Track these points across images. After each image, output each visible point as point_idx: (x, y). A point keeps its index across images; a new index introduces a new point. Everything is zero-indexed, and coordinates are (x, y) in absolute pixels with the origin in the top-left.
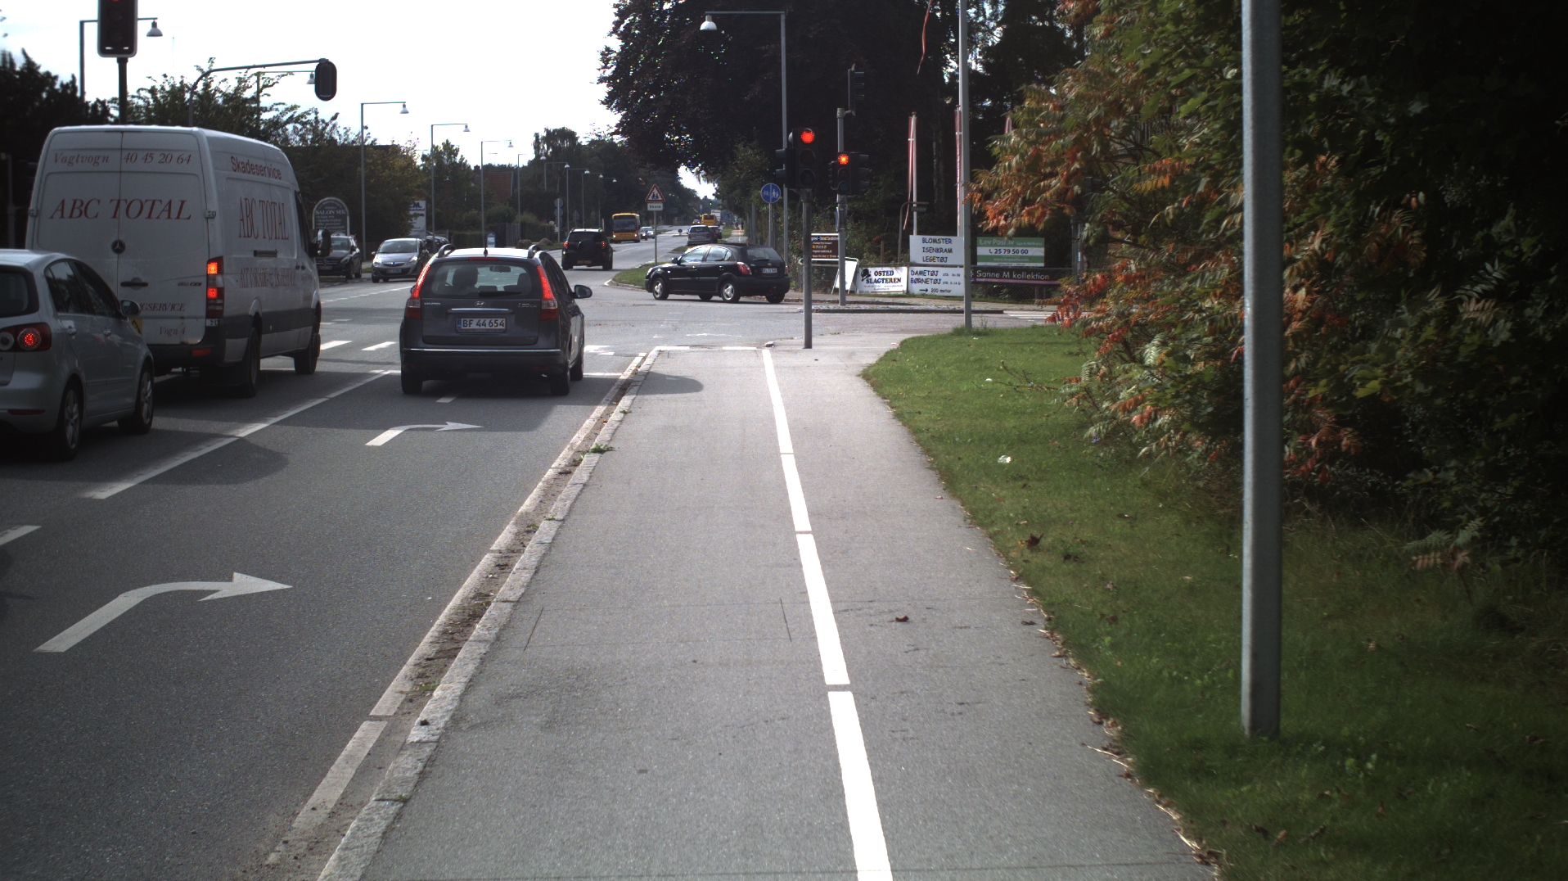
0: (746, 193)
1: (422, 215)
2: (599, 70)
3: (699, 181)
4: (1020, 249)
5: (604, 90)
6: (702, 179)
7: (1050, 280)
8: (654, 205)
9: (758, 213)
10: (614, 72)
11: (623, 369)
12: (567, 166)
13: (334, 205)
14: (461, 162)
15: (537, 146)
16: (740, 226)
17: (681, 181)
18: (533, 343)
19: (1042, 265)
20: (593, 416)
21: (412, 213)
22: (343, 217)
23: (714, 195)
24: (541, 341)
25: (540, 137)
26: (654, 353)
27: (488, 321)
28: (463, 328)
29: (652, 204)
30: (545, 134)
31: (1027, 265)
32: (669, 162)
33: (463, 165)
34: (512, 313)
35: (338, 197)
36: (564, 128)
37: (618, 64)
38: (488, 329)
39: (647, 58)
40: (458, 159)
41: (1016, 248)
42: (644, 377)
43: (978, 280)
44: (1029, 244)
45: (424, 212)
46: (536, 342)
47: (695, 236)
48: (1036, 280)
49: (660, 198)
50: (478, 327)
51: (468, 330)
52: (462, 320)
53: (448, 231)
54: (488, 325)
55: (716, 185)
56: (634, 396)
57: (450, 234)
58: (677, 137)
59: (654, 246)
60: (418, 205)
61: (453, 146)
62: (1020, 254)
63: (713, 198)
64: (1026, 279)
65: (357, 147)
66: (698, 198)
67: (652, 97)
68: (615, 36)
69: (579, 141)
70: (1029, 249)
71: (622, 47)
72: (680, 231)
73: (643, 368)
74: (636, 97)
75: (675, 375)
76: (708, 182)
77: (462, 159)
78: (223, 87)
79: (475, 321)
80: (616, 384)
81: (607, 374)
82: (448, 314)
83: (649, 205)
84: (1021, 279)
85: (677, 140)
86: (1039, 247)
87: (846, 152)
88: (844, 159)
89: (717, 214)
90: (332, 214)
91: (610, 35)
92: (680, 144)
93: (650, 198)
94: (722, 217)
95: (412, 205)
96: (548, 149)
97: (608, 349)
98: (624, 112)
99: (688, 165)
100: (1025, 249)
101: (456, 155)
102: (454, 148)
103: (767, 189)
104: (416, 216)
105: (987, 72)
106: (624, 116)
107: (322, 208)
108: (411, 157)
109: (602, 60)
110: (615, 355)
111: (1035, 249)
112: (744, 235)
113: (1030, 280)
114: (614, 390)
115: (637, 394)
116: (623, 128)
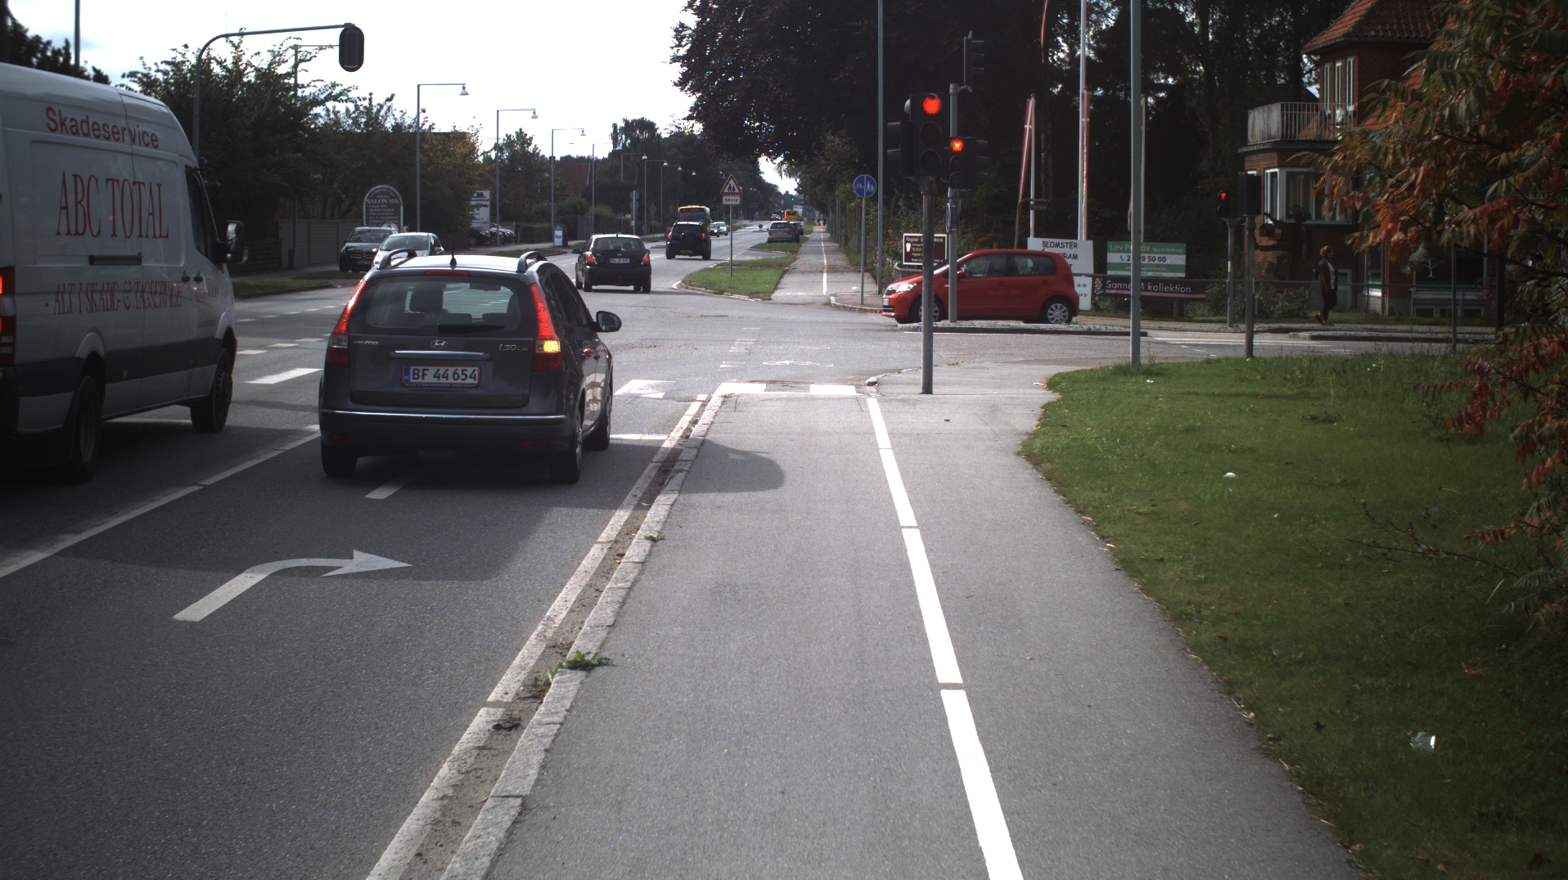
0: (831, 187)
1: (486, 206)
2: (672, 48)
3: (781, 175)
4: (1157, 256)
5: (677, 70)
6: (783, 173)
7: (1192, 293)
8: (731, 198)
9: (843, 209)
10: (688, 51)
11: (668, 428)
12: (645, 157)
13: (387, 194)
14: (534, 152)
15: (615, 138)
16: (821, 222)
17: (762, 175)
18: (521, 405)
19: (1183, 275)
20: (603, 537)
21: (473, 203)
22: (397, 207)
23: (795, 190)
24: (534, 403)
25: (618, 128)
26: (716, 400)
27: (451, 370)
28: (412, 380)
29: (728, 198)
30: (623, 125)
31: (1165, 275)
32: (748, 151)
33: (535, 154)
34: (489, 360)
35: (392, 186)
36: (642, 119)
37: (693, 43)
38: (451, 384)
39: (726, 36)
40: (531, 149)
41: (1152, 255)
42: (695, 452)
43: (1107, 291)
44: (1168, 250)
45: (488, 203)
46: (525, 404)
47: (776, 232)
48: (1174, 293)
49: (737, 191)
50: (436, 380)
51: (421, 383)
52: (412, 368)
53: (514, 223)
54: (452, 377)
55: (798, 180)
56: (675, 496)
57: (517, 226)
58: (757, 124)
59: (729, 242)
60: (481, 195)
61: (526, 135)
62: (1157, 262)
63: (794, 193)
64: (1164, 292)
65: (414, 134)
66: (780, 193)
67: (730, 79)
68: (690, 11)
69: (659, 132)
70: (1167, 256)
71: (698, 24)
72: (761, 226)
73: (697, 431)
74: (712, 79)
75: (742, 448)
76: (790, 177)
77: (536, 148)
78: (256, 62)
79: (432, 370)
80: (656, 458)
81: (646, 437)
82: (390, 359)
83: (724, 198)
84: (1158, 291)
85: (758, 126)
86: (1179, 254)
87: (960, 135)
88: (957, 145)
89: (799, 210)
90: (385, 203)
91: (685, 9)
92: (760, 131)
93: (726, 191)
94: (803, 212)
95: (475, 195)
96: (626, 141)
97: (658, 386)
98: (700, 94)
99: (769, 155)
100: (1162, 256)
101: (529, 144)
102: (528, 137)
103: (861, 181)
104: (478, 206)
105: (1099, 58)
106: (699, 98)
107: (374, 196)
108: (474, 144)
109: (676, 37)
110: (665, 398)
111: (1174, 256)
112: (826, 232)
113: (1169, 292)
114: (650, 471)
115: (680, 492)
116: (697, 113)
